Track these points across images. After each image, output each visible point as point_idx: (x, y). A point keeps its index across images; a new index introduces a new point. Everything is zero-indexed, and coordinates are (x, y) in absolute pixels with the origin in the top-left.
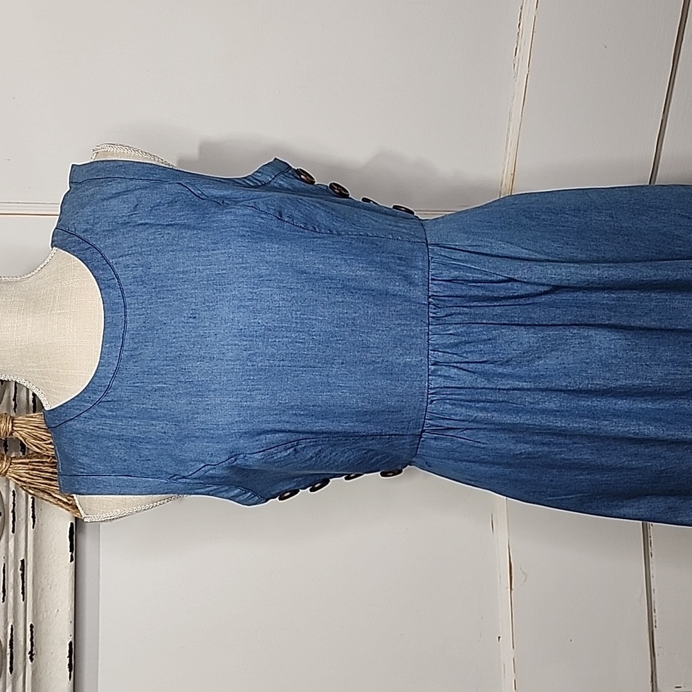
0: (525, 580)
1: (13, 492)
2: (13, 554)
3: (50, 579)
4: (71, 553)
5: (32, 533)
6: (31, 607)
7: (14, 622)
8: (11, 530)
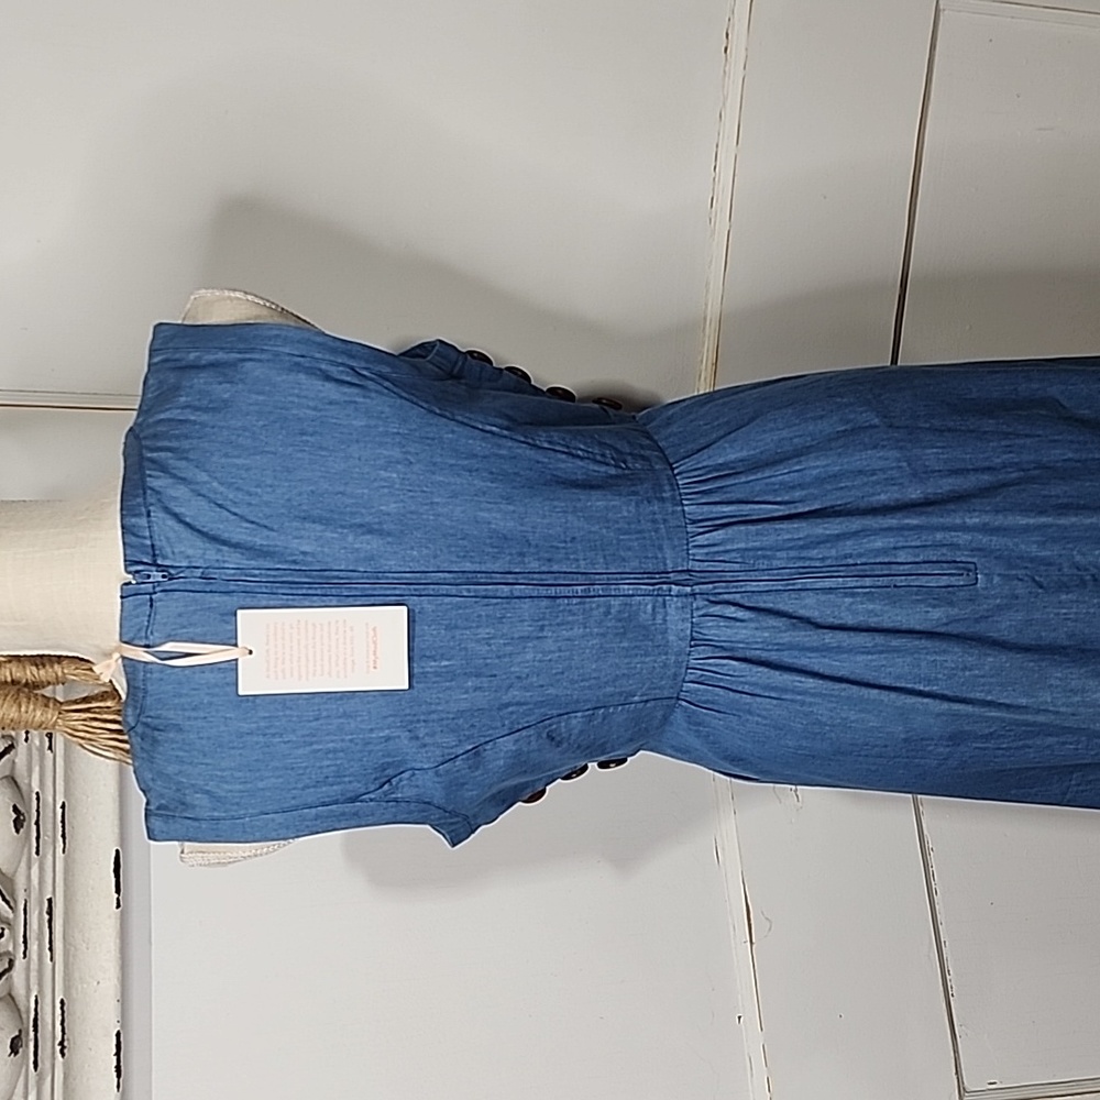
0: (770, 929)
1: (37, 793)
2: (37, 886)
3: (87, 935)
4: (116, 896)
5: (62, 860)
6: (62, 974)
7: (39, 992)
8: (34, 850)
